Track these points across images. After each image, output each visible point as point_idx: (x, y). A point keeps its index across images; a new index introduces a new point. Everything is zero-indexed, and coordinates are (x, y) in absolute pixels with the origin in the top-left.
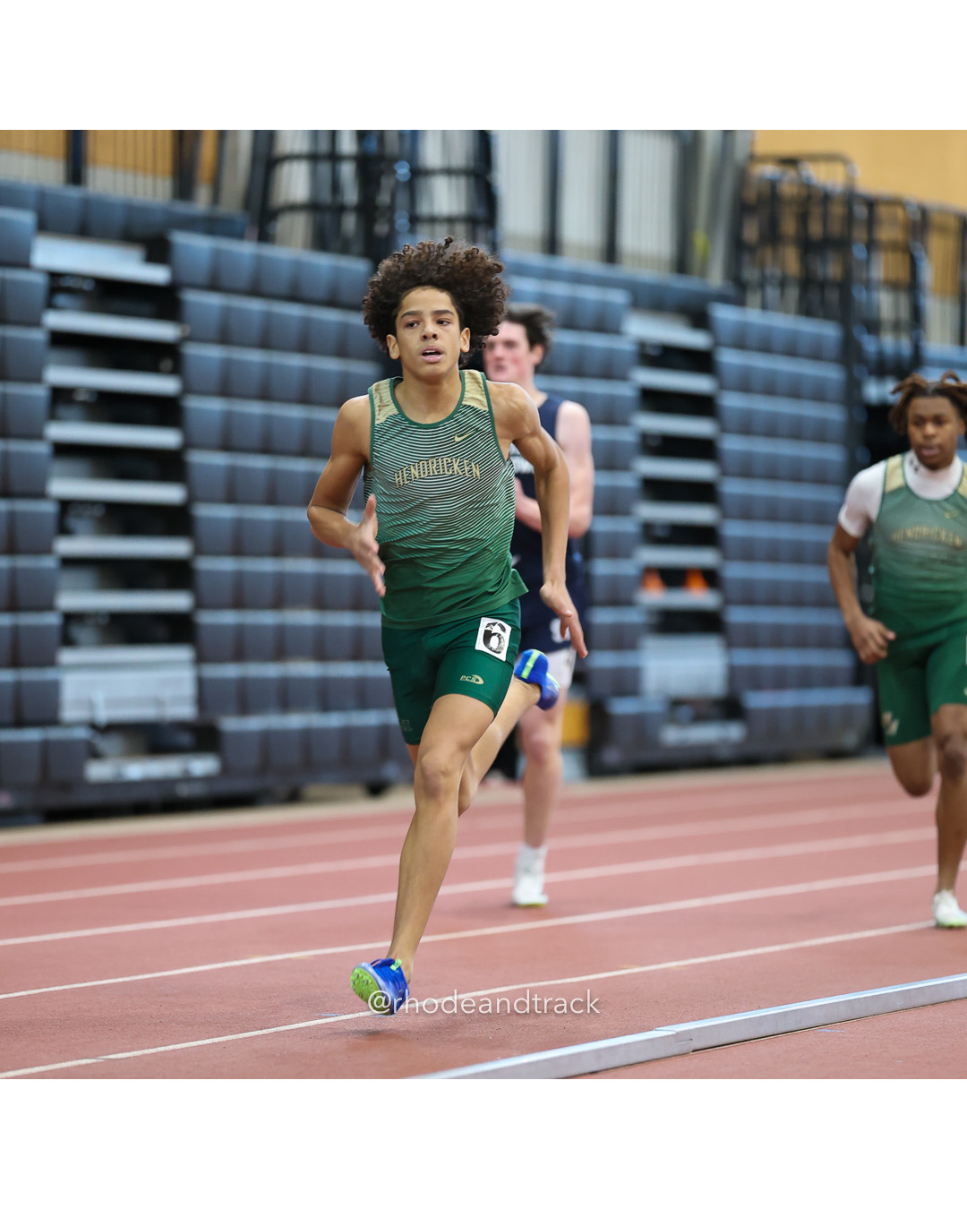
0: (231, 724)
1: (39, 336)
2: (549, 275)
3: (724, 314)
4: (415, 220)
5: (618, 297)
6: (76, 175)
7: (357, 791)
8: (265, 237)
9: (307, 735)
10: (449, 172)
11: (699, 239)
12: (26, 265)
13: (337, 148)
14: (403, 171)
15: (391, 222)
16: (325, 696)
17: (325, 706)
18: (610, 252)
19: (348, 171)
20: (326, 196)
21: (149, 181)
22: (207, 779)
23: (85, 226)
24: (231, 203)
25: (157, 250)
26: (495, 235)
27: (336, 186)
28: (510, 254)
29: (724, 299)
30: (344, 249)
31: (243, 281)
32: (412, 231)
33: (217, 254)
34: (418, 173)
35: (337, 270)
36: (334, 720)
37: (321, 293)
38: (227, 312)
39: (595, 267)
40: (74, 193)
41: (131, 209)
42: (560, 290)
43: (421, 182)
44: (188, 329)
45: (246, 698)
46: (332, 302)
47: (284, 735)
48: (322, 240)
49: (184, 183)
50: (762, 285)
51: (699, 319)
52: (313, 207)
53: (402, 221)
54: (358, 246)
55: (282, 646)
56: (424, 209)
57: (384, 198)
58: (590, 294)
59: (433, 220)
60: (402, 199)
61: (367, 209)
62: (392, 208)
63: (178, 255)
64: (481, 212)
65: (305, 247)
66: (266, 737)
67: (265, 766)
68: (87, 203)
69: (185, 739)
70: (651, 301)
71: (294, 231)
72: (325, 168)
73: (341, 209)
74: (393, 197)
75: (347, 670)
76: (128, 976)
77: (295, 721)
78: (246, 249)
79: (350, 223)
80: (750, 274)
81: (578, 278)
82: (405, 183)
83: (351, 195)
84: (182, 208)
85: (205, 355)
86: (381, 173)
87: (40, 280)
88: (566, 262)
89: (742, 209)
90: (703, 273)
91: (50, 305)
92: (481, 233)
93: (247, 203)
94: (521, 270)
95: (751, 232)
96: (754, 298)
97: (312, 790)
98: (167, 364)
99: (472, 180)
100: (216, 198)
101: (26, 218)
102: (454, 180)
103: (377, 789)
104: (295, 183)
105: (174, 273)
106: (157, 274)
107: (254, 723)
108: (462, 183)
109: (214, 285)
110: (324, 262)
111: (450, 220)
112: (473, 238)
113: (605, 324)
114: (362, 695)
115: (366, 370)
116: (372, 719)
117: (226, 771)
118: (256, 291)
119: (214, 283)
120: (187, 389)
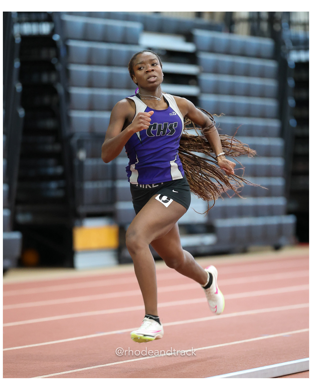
0: (220, 223)
4: (290, 24)
7: (269, 248)
8: (231, 32)
9: (249, 227)
12: (137, 44)
15: (281, 25)
16: (256, 212)
17: (257, 215)
20: (255, 15)
22: (210, 246)
23: (161, 29)
25: (189, 38)
32: (290, 28)
33: (213, 39)
36: (260, 221)
37: (253, 52)
38: (217, 62)
40: (157, 16)
41: (179, 23)
44: (202, 69)
45: (225, 213)
46: (258, 56)
48: (254, 32)
52: (251, 20)
53: (285, 24)
54: (268, 34)
56: (294, 19)
57: (278, 15)
59: (297, 24)
61: (272, 20)
62: (281, 20)
63: (197, 39)
65: (247, 35)
66: (234, 230)
67: (233, 240)
68: (162, 20)
69: (201, 229)
71: (243, 29)
73: (261, 20)
75: (264, 201)
77: (245, 222)
78: (223, 37)
79: (265, 26)
84: (198, 21)
85: (208, 78)
93: (225, 18)
97: (252, 248)
98: (191, 81)
100: (212, 17)
101: (136, 26)
103: (277, 248)
105: (197, 47)
106: (189, 47)
107: (228, 223)
110: (255, 42)
111: (305, 24)
114: (271, 211)
115: (271, 84)
116: (274, 221)
117: (219, 241)
118: (228, 52)
119: (212, 50)
120: (202, 92)
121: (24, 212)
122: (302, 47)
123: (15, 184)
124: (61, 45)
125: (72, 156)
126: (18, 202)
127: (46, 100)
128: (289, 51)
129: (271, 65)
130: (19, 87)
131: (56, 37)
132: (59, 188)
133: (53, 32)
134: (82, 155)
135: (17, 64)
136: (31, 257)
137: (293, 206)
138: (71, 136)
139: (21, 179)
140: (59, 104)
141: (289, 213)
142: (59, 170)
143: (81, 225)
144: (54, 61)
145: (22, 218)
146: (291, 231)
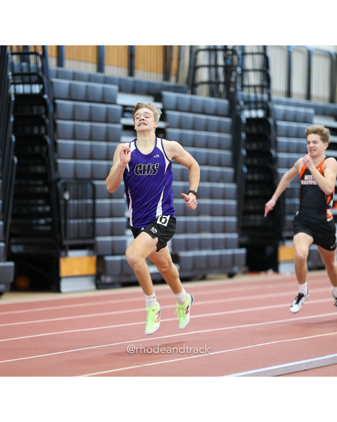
0: (182, 254)
1: (119, 126)
2: (288, 104)
4: (243, 86)
5: (311, 111)
6: (131, 73)
7: (225, 276)
8: (193, 93)
9: (208, 257)
10: (254, 70)
12: (115, 103)
13: (217, 63)
14: (239, 70)
15: (235, 87)
16: (214, 244)
17: (214, 248)
18: (308, 96)
19: (221, 70)
20: (213, 79)
21: (155, 74)
23: (134, 90)
24: (182, 81)
25: (158, 98)
26: (269, 91)
27: (217, 76)
28: (274, 97)
30: (220, 96)
31: (186, 107)
32: (242, 90)
33: (178, 98)
34: (244, 71)
35: (217, 103)
36: (217, 253)
37: (212, 111)
38: (181, 117)
39: (303, 101)
40: (130, 79)
41: (149, 84)
42: (292, 109)
43: (245, 74)
44: (168, 124)
45: (188, 245)
46: (216, 114)
47: (200, 257)
48: (212, 94)
49: (167, 75)
52: (209, 83)
53: (239, 86)
54: (224, 95)
55: (199, 228)
56: (246, 83)
57: (233, 79)
58: (302, 110)
59: (249, 86)
60: (239, 80)
61: (227, 83)
62: (235, 83)
63: (165, 99)
64: (265, 83)
65: (207, 96)
66: (195, 259)
67: (194, 268)
68: (135, 82)
70: (322, 112)
71: (203, 90)
72: (213, 70)
73: (218, 83)
74: (236, 79)
75: (221, 236)
76: (150, 338)
77: (204, 253)
78: (187, 97)
79: (221, 88)
81: (298, 105)
82: (239, 74)
83: (222, 79)
84: (166, 83)
85: (174, 132)
86: (232, 71)
87: (120, 108)
88: (293, 100)
91: (123, 116)
92: (265, 90)
93: (187, 82)
94: (279, 103)
97: (210, 276)
98: (161, 135)
99: (262, 73)
100: (177, 80)
101: (115, 88)
102: (256, 73)
103: (231, 275)
104: (203, 75)
105: (164, 105)
107: (190, 254)
108: (258, 74)
109: (177, 109)
110: (213, 101)
111: (255, 86)
112: (262, 93)
113: (307, 120)
114: (226, 244)
115: (227, 137)
116: (229, 252)
117: (181, 270)
118: (190, 111)
121: (17, 244)
122: (253, 106)
123: (9, 221)
124: (49, 102)
125: (59, 196)
126: (12, 235)
127: (37, 149)
128: (242, 110)
129: (228, 120)
130: (13, 138)
131: (46, 96)
132: (47, 224)
133: (43, 91)
134: (67, 196)
135: (12, 119)
136: (23, 282)
137: (245, 240)
138: (59, 179)
139: (14, 216)
140: (47, 153)
141: (241, 246)
142: (48, 208)
143: (66, 255)
144: (44, 116)
145: (15, 249)
146: (243, 261)
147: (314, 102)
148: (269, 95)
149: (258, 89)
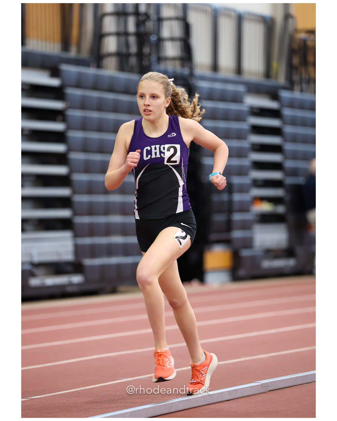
0: (88, 262)
2: (214, 80)
3: (285, 94)
4: (159, 59)
5: (242, 88)
8: (99, 66)
9: (119, 266)
10: (172, 39)
11: (275, 64)
13: (127, 30)
14: (154, 38)
15: (149, 60)
16: (126, 250)
17: (126, 254)
18: (239, 70)
19: (132, 40)
20: (124, 50)
21: (52, 44)
22: (79, 285)
24: (85, 52)
25: (55, 72)
26: (192, 65)
27: (127, 45)
28: (198, 71)
29: (285, 88)
30: (131, 71)
31: (90, 83)
32: (158, 63)
33: (79, 74)
34: (160, 40)
35: (128, 79)
37: (121, 88)
38: (84, 97)
39: (232, 76)
41: (44, 56)
42: (218, 86)
43: (161, 44)
44: (69, 104)
45: (94, 251)
46: (126, 92)
47: (109, 266)
48: (122, 67)
49: (66, 44)
50: (301, 82)
51: (274, 96)
52: (118, 54)
53: (154, 58)
54: (136, 70)
55: (108, 230)
56: (163, 54)
57: (147, 50)
58: (231, 87)
59: (167, 59)
60: (154, 50)
61: (140, 55)
62: (150, 55)
63: (64, 74)
64: (185, 56)
65: (115, 70)
66: (103, 267)
67: (102, 279)
68: (26, 53)
69: (69, 268)
70: (255, 90)
71: (111, 63)
72: (123, 39)
73: (129, 55)
74: (150, 51)
77: (114, 260)
78: (91, 71)
79: (133, 61)
80: (296, 78)
81: (226, 81)
82: (155, 44)
83: (134, 49)
84: (65, 55)
85: (76, 114)
86: (145, 40)
88: (221, 75)
89: (292, 52)
90: (276, 77)
92: (186, 64)
93: (92, 52)
94: (203, 78)
95: (296, 61)
96: (297, 88)
97: (122, 288)
98: (60, 117)
99: (183, 43)
100: (79, 51)
102: (174, 42)
104: (111, 44)
105: (62, 81)
106: (55, 82)
107: (97, 262)
108: (178, 44)
110: (123, 76)
111: (174, 59)
112: (183, 66)
113: (237, 99)
117: (86, 281)
118: (95, 88)
119: (78, 85)
120: (69, 128)
147: (246, 77)
148: (191, 69)
149: (178, 63)
